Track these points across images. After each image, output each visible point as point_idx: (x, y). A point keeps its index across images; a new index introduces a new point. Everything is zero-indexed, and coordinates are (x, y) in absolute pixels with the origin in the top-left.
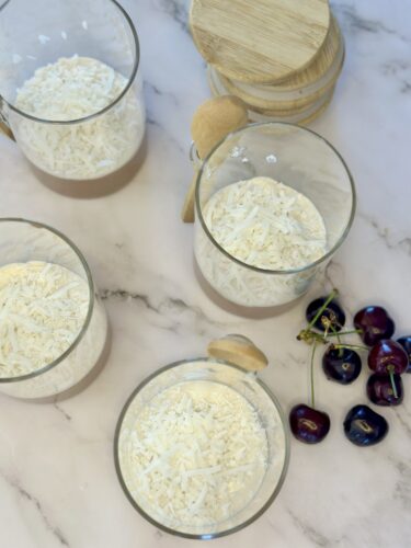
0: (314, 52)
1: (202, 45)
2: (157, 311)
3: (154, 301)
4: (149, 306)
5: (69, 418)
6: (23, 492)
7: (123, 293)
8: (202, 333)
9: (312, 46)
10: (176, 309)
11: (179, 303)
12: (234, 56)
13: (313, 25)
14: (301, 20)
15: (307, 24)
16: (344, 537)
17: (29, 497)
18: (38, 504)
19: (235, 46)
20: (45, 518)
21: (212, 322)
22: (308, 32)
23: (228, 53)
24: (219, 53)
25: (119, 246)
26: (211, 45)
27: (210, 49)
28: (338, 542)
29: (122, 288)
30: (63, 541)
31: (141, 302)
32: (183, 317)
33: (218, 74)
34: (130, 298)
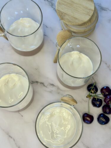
0: (90, 17)
1: (59, 15)
2: (46, 87)
3: (46, 84)
4: (44, 86)
5: (22, 116)
6: (10, 136)
7: (37, 82)
8: (59, 93)
9: (89, 15)
10: (51, 86)
11: (53, 85)
12: (68, 18)
13: (90, 10)
14: (87, 8)
15: (88, 9)
17: (12, 138)
18: (14, 140)
19: (68, 15)
20: (16, 143)
21: (61, 90)
22: (89, 11)
23: (67, 17)
24: (64, 17)
25: (36, 69)
27: (61, 16)
29: (37, 81)
31: (42, 84)
32: (53, 89)
33: (64, 22)
34: (39, 84)
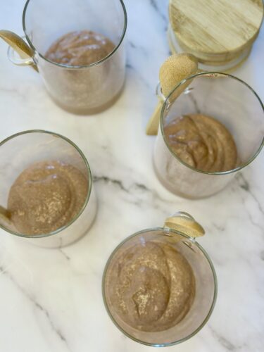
0: (244, 42)
1: (173, 18)
2: (127, 191)
3: (126, 185)
4: (122, 188)
5: (68, 258)
6: (37, 305)
7: (106, 179)
8: (157, 207)
9: (244, 38)
10: (140, 190)
11: (142, 187)
12: (190, 30)
13: (249, 24)
14: (242, 19)
15: (246, 23)
16: (245, 345)
17: (41, 308)
18: (47, 314)
19: (194, 24)
20: (51, 323)
21: (163, 200)
22: (244, 28)
23: (187, 28)
24: (182, 27)
25: (104, 148)
26: (179, 20)
27: (177, 21)
28: (240, 347)
29: (106, 175)
30: (63, 338)
31: (117, 185)
32: (144, 196)
34: (110, 183)
